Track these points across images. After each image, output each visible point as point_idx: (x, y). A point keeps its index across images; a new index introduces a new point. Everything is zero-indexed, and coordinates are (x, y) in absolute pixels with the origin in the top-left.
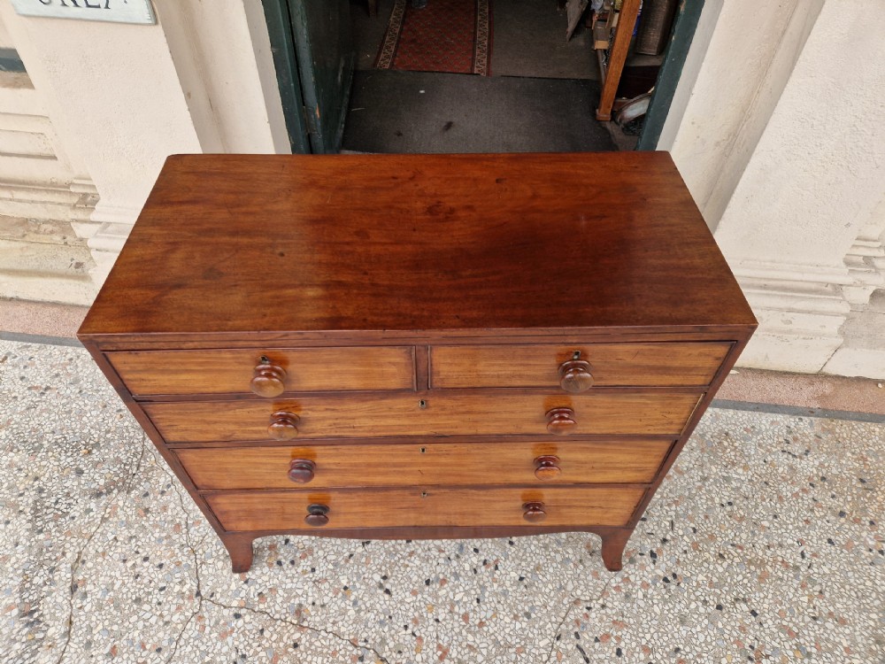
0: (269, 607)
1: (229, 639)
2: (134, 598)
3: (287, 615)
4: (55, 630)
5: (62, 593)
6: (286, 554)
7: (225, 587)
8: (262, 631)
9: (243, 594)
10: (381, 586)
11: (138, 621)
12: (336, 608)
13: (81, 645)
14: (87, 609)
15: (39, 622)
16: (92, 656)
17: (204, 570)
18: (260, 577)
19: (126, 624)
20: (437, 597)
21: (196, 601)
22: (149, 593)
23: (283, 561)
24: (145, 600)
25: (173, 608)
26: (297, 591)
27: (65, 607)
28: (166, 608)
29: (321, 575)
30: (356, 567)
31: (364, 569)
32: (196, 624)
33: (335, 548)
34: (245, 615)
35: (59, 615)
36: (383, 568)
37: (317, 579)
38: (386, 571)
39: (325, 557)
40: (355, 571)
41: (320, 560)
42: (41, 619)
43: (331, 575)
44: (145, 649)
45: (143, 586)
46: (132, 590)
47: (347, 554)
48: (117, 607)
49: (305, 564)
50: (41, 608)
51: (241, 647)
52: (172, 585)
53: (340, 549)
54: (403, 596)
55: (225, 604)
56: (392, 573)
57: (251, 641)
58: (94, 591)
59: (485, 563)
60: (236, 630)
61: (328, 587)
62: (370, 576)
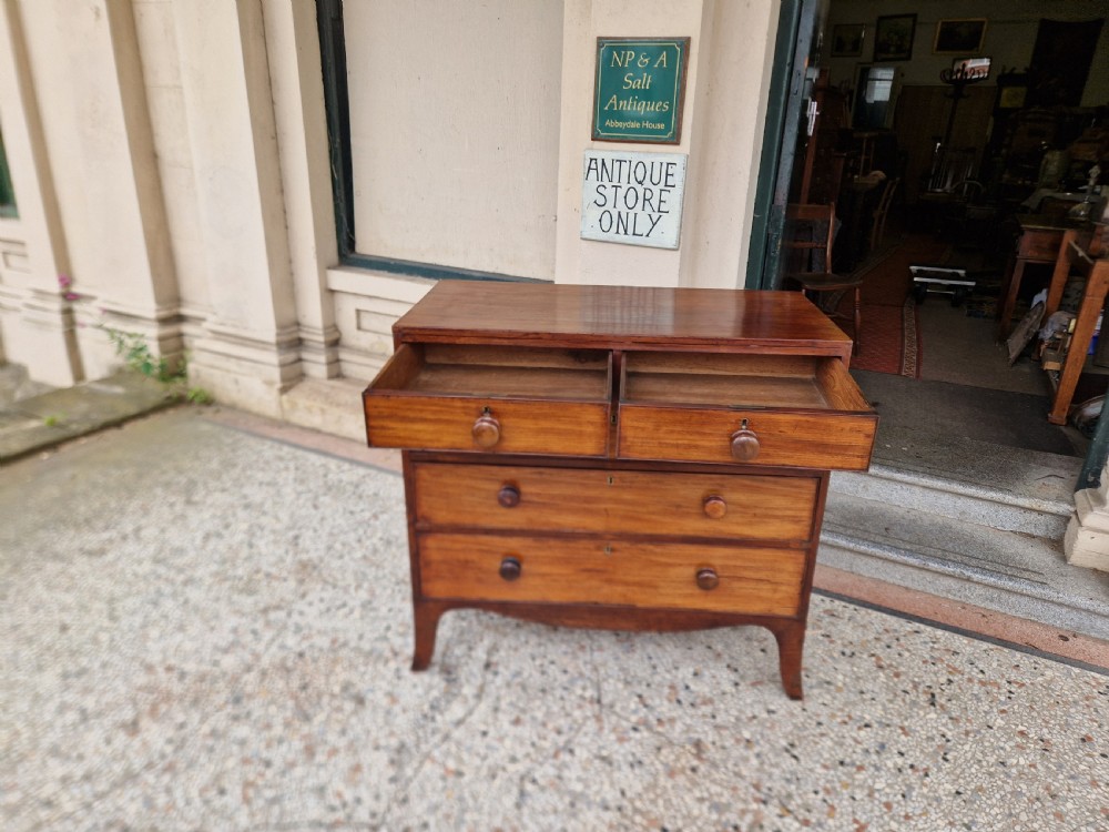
0: (668, 733)
1: (626, 745)
2: (540, 688)
3: (686, 744)
4: (468, 690)
5: (477, 666)
6: (686, 697)
7: (625, 704)
8: (659, 748)
9: (642, 714)
10: (787, 751)
12: (737, 753)
14: (498, 684)
15: (455, 681)
16: (498, 719)
17: (605, 686)
18: (659, 707)
20: (854, 779)
21: (596, 707)
22: (553, 689)
23: (683, 701)
24: (550, 692)
25: (575, 705)
26: (697, 728)
27: (479, 678)
28: (569, 703)
29: (721, 723)
30: (760, 728)
31: (769, 732)
33: (738, 706)
34: (643, 730)
35: (473, 681)
36: (790, 738)
37: (718, 725)
38: (793, 740)
39: (727, 710)
40: (759, 731)
41: (721, 711)
42: (458, 679)
43: (732, 726)
45: (548, 682)
47: (750, 715)
49: (707, 709)
52: (575, 688)
53: (743, 709)
54: (813, 766)
55: (623, 716)
56: (800, 744)
58: (504, 673)
59: (912, 766)
60: (634, 740)
61: (730, 735)
62: (776, 739)
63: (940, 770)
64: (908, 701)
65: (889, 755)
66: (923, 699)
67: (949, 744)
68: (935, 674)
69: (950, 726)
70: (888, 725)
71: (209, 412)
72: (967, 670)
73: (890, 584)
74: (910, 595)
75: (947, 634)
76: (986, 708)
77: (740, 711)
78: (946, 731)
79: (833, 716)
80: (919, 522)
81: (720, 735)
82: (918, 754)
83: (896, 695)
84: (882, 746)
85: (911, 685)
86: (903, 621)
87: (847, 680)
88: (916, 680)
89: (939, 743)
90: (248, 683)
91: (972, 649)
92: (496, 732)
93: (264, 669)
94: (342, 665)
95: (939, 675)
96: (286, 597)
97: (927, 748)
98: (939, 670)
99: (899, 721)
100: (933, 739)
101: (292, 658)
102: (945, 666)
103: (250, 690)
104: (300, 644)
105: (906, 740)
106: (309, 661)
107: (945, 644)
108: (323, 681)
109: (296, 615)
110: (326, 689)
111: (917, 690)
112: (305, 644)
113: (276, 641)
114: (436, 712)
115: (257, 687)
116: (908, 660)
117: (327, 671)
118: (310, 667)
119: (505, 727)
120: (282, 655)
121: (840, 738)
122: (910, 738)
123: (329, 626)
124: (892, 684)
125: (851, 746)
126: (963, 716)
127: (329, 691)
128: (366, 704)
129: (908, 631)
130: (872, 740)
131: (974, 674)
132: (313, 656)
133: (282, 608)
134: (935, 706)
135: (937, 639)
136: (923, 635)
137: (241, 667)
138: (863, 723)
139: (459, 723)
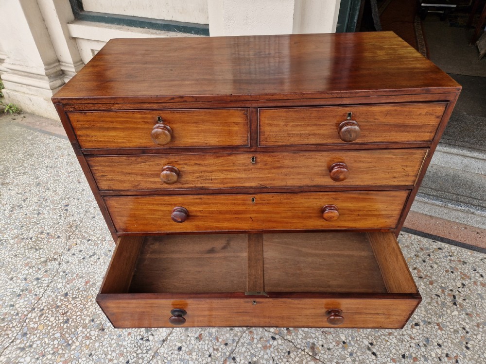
0: (294, 339)
1: (268, 351)
3: (305, 348)
8: (289, 353)
10: (369, 349)
12: (338, 353)
16: (188, 336)
26: (311, 334)
30: (351, 331)
31: (357, 334)
32: (249, 336)
34: (278, 339)
36: (370, 337)
37: (325, 331)
38: (372, 340)
40: (351, 334)
43: (334, 331)
44: (218, 341)
51: (276, 358)
54: (386, 360)
55: (266, 328)
56: (376, 342)
57: (282, 357)
59: (447, 355)
60: (273, 347)
61: (332, 338)
62: (361, 340)
63: (465, 357)
64: (440, 303)
65: (432, 347)
66: (449, 299)
67: (468, 335)
68: (454, 280)
69: (467, 321)
70: (429, 323)
71: (19, 118)
72: (473, 275)
73: (420, 214)
74: (433, 221)
75: (458, 248)
78: (465, 324)
80: (439, 174)
81: (326, 338)
82: (450, 345)
83: (432, 299)
84: (427, 340)
85: (440, 290)
86: (431, 241)
88: (443, 285)
89: (462, 335)
90: (31, 320)
91: (474, 259)
92: (186, 346)
93: (42, 308)
94: (91, 301)
95: (456, 281)
96: (58, 251)
97: (454, 340)
98: (456, 277)
99: (435, 319)
100: (458, 332)
101: (59, 297)
102: (459, 273)
103: (32, 326)
104: (65, 286)
105: (441, 334)
106: (71, 299)
107: (458, 256)
108: (79, 313)
109: (64, 263)
110: (80, 320)
111: (444, 294)
112: (68, 286)
113: (50, 285)
114: (150, 333)
115: (36, 323)
116: (437, 270)
117: (82, 306)
118: (71, 303)
119: (193, 342)
120: (54, 296)
121: (401, 335)
122: (443, 332)
123: (84, 271)
124: (428, 290)
125: (408, 341)
126: (474, 311)
127: (82, 321)
128: (105, 330)
129: (435, 248)
130: (421, 336)
131: (477, 278)
132: (73, 295)
133: (55, 259)
134: (456, 305)
135: (452, 253)
136: (444, 251)
137: (27, 307)
138: (414, 323)
139: (164, 341)
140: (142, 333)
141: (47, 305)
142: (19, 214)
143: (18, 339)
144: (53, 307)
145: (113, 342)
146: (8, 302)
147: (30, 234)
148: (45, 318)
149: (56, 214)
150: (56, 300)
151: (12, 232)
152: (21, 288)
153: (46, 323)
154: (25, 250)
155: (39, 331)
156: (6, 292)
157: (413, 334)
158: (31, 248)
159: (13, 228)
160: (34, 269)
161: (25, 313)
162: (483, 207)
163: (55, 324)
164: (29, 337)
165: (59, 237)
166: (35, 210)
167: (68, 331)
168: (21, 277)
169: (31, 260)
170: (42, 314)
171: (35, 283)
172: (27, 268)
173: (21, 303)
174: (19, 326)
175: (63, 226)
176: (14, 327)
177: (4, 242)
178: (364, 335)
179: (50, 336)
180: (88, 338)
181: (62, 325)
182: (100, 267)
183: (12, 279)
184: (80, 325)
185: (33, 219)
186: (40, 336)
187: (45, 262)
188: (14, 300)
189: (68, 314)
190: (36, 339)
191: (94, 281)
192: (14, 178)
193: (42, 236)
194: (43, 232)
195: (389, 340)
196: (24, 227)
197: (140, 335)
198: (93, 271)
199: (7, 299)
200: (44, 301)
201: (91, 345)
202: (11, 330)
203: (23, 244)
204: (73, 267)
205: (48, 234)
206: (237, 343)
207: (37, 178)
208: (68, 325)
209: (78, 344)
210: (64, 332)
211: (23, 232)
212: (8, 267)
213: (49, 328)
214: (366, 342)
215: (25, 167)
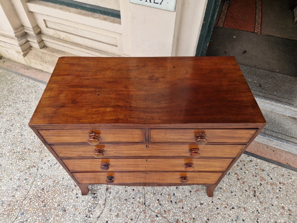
0: (168, 217)
2: (125, 199)
3: (173, 222)
4: (101, 202)
5: (104, 190)
6: (174, 199)
7: (153, 204)
9: (159, 209)
10: (207, 222)
11: (126, 207)
13: (108, 210)
14: (111, 197)
15: (96, 197)
16: (111, 215)
17: (147, 196)
18: (165, 205)
19: (122, 207)
21: (144, 206)
22: (129, 198)
23: (173, 201)
24: (128, 200)
25: (137, 206)
26: (177, 214)
27: (104, 195)
28: (135, 205)
29: (185, 211)
30: (198, 212)
31: (201, 214)
32: (144, 214)
33: (191, 202)
34: (159, 216)
35: (102, 197)
36: (208, 216)
37: (184, 212)
39: (187, 204)
40: (198, 213)
41: (185, 205)
42: (97, 197)
43: (189, 212)
44: (127, 218)
45: (128, 195)
46: (124, 196)
47: (195, 206)
48: (120, 200)
49: (180, 205)
50: (97, 193)
52: (137, 198)
53: (192, 203)
55: (153, 210)
56: (211, 218)
58: (113, 192)
60: (156, 221)
61: (188, 216)
62: (203, 217)
64: (247, 195)
65: (240, 221)
66: (252, 193)
67: (259, 214)
68: (256, 181)
69: (260, 206)
70: (240, 207)
72: (267, 178)
75: (261, 161)
76: (272, 196)
77: (191, 204)
78: (258, 208)
79: (222, 204)
81: (185, 216)
82: (249, 220)
84: (238, 217)
85: (248, 187)
86: (246, 156)
87: (227, 186)
88: (250, 184)
89: (256, 214)
90: (25, 205)
91: (269, 168)
92: (110, 221)
93: (30, 197)
94: (57, 193)
95: (257, 182)
96: (36, 161)
97: (252, 217)
98: (257, 179)
99: (243, 205)
100: (254, 212)
101: (39, 191)
102: (259, 177)
103: (26, 208)
104: (42, 184)
105: (245, 214)
106: (46, 192)
107: (260, 166)
108: (51, 201)
109: (40, 169)
110: (52, 205)
111: (250, 190)
112: (44, 184)
113: (33, 183)
114: (90, 213)
115: (28, 207)
116: (248, 175)
117: (52, 196)
118: (46, 195)
119: (114, 218)
120: (36, 190)
121: (224, 214)
122: (246, 213)
123: (52, 174)
124: (242, 187)
125: (227, 218)
126: (264, 201)
127: (53, 206)
128: (66, 211)
129: (248, 161)
130: (234, 215)
131: (269, 180)
132: (47, 189)
133: (35, 166)
134: (255, 197)
135: (258, 164)
136: (253, 162)
137: (22, 197)
138: (232, 207)
139: (98, 217)
140: (86, 213)
141: (33, 196)
142: (9, 135)
143: (19, 216)
144: (36, 197)
145: (71, 218)
146: (11, 194)
147: (18, 149)
148: (33, 204)
149: (32, 135)
150: (38, 192)
151: (7, 148)
152: (17, 185)
153: (33, 207)
154: (16, 160)
155: (30, 212)
156: (9, 187)
157: (230, 213)
158: (20, 159)
159: (8, 145)
160: (23, 173)
161: (21, 201)
162: (278, 138)
163: (39, 207)
164: (25, 215)
165: (35, 151)
166: (19, 133)
167: (46, 211)
168: (16, 178)
169: (21, 167)
170: (31, 202)
171: (25, 182)
172: (19, 172)
173: (18, 194)
174: (19, 208)
175: (37, 144)
176: (16, 209)
177: (3, 155)
178: (204, 214)
179: (37, 215)
180: (57, 216)
181: (42, 208)
182: (61, 171)
183: (11, 179)
184: (53, 208)
185: (18, 139)
186: (31, 214)
187: (29, 168)
188: (14, 192)
189: (45, 201)
190: (29, 216)
191: (58, 181)
192: (4, 109)
193: (25, 150)
194: (26, 148)
195: (218, 217)
196: (14, 145)
197: (85, 214)
198: (57, 174)
199: (10, 192)
200: (31, 193)
201: (59, 219)
202: (15, 211)
203: (15, 156)
204: (46, 172)
205: (29, 149)
206: (138, 218)
207: (18, 109)
208: (46, 208)
209: (52, 219)
210: (44, 212)
211: (14, 148)
212: (8, 172)
213: (36, 210)
214: (205, 219)
215: (9, 101)
